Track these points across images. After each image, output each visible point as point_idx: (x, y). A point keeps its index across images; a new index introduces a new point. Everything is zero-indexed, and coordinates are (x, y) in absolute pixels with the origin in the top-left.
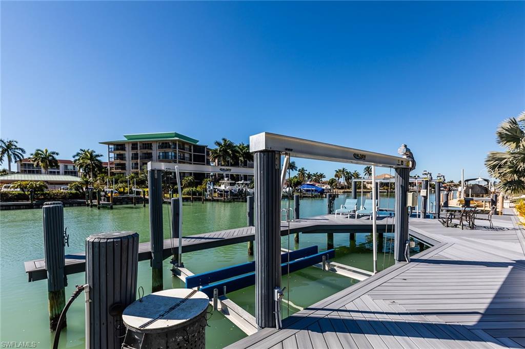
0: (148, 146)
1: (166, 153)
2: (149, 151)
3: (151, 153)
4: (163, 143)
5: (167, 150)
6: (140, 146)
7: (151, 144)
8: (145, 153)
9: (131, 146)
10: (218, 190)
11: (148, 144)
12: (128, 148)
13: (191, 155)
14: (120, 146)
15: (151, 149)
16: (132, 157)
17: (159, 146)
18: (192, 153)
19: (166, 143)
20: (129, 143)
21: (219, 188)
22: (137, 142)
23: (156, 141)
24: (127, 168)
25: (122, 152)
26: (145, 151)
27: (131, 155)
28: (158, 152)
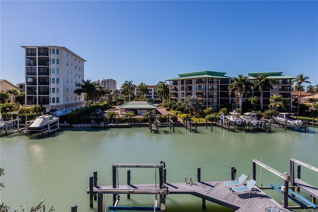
0: (190, 81)
1: (200, 86)
2: (190, 85)
3: (192, 86)
4: (198, 80)
5: (201, 84)
6: (185, 82)
7: (192, 80)
8: (188, 86)
9: (181, 82)
10: (227, 120)
11: (190, 80)
12: (179, 83)
13: (218, 85)
14: (175, 82)
15: (192, 84)
16: (181, 89)
17: (196, 82)
18: (219, 84)
19: (200, 79)
20: (180, 80)
21: (229, 118)
22: (184, 79)
23: (194, 79)
24: (179, 96)
25: (176, 86)
26: (188, 85)
27: (181, 88)
28: (195, 85)
